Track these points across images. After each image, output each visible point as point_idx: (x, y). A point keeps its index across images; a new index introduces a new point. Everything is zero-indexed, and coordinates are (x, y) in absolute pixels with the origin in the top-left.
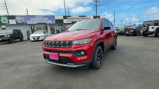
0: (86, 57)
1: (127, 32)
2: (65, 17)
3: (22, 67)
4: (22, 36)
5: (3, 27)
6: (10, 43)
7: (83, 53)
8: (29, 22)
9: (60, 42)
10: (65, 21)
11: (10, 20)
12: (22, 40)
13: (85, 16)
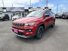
0: (32, 33)
1: (63, 17)
2: (29, 8)
3: (4, 34)
4: (9, 17)
5: (1, 13)
6: (3, 21)
7: (30, 30)
8: (12, 11)
9: (19, 24)
10: (29, 10)
11: (4, 10)
12: (9, 19)
13: (40, 8)
